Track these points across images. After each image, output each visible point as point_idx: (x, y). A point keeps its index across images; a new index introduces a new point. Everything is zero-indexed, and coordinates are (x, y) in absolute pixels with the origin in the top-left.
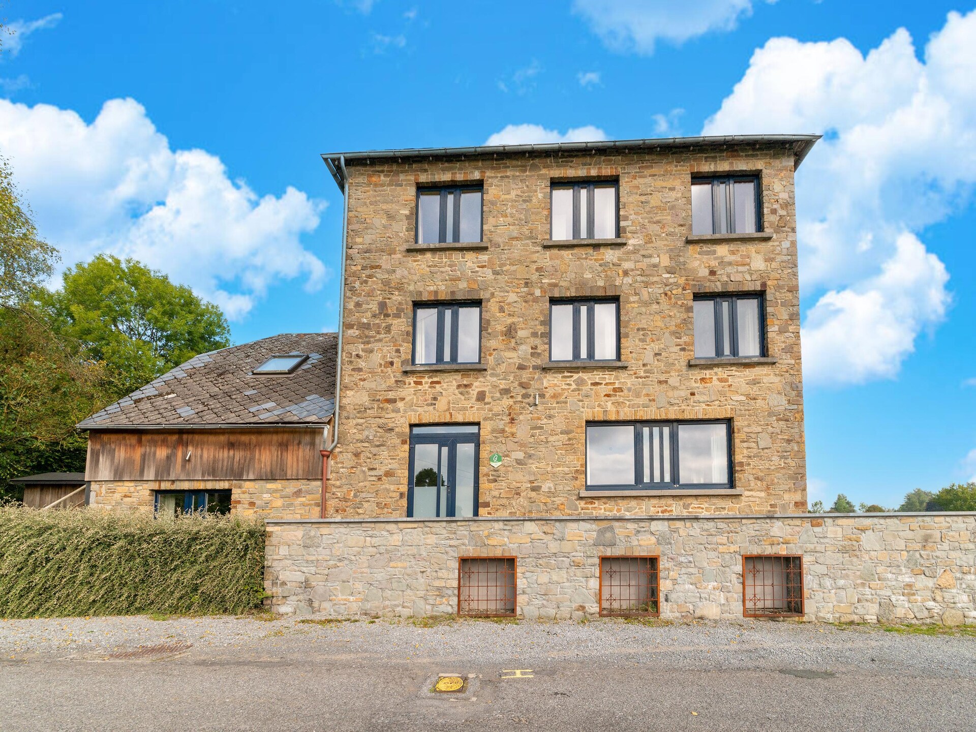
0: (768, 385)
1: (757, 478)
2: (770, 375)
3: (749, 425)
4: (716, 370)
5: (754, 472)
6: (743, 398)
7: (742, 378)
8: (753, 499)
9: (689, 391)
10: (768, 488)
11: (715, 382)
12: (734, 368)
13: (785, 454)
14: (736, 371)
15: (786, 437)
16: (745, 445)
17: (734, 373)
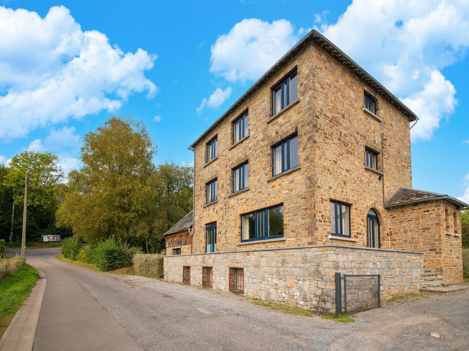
0: (298, 181)
1: (292, 231)
2: (298, 176)
3: (289, 205)
4: (277, 180)
5: (291, 228)
6: (287, 191)
7: (287, 181)
8: (290, 242)
9: (268, 194)
10: (297, 236)
11: (277, 186)
12: (283, 177)
13: (304, 217)
14: (285, 178)
15: (305, 207)
16: (287, 215)
17: (284, 180)
